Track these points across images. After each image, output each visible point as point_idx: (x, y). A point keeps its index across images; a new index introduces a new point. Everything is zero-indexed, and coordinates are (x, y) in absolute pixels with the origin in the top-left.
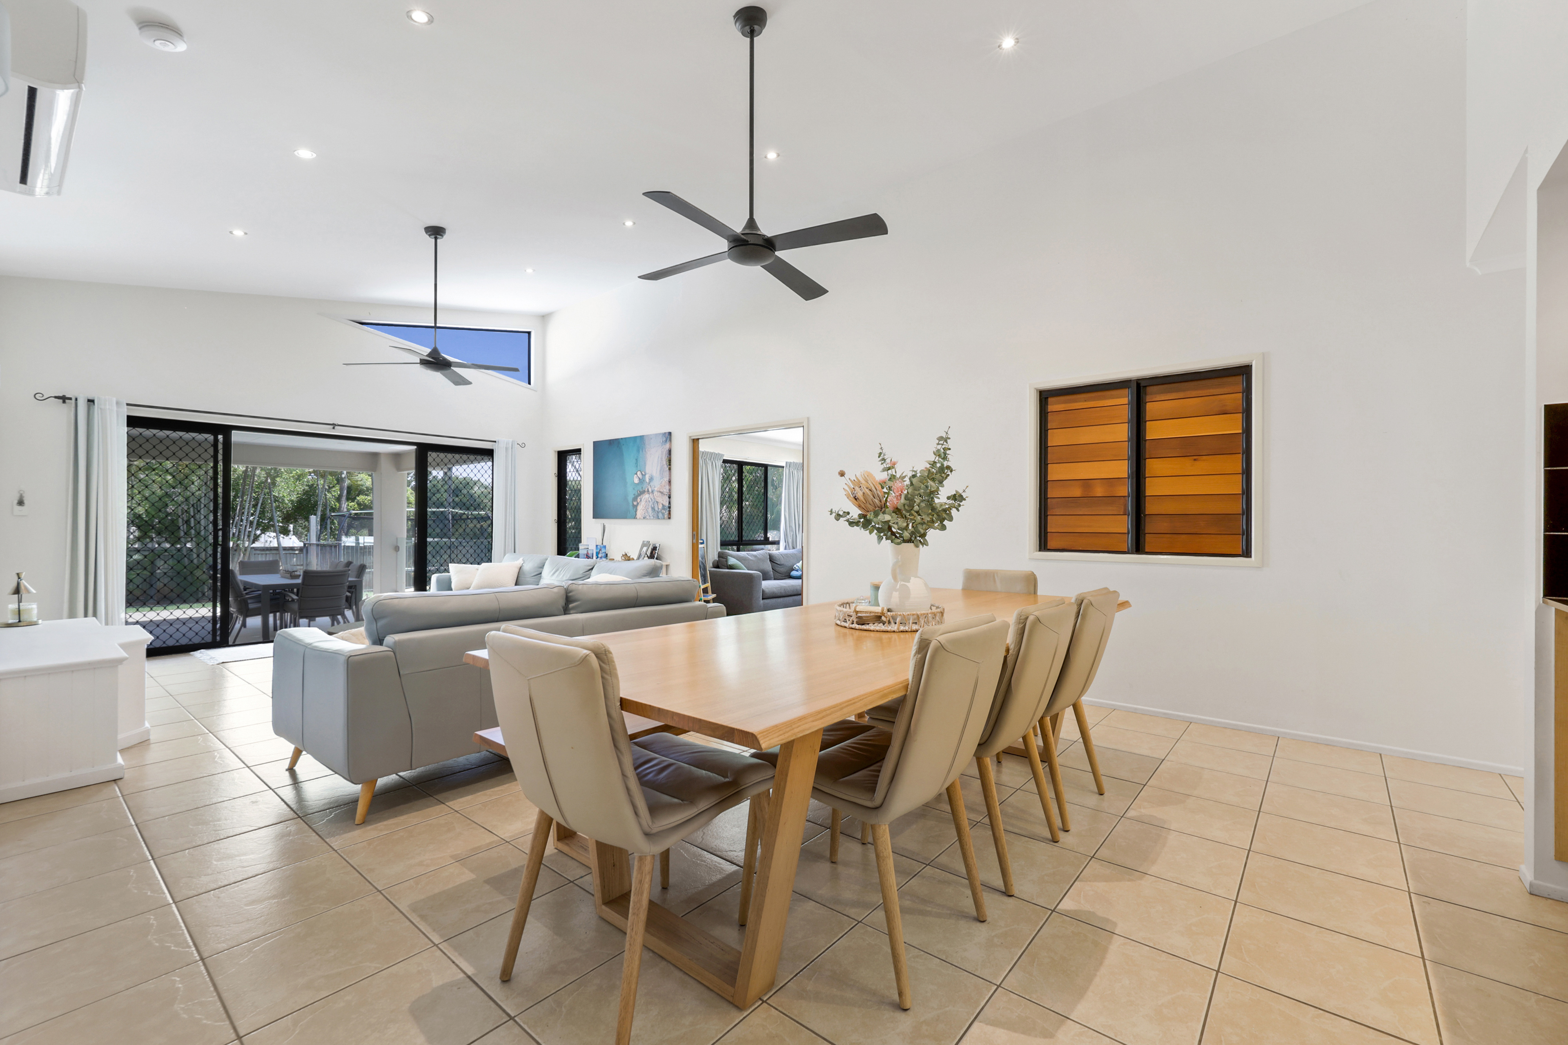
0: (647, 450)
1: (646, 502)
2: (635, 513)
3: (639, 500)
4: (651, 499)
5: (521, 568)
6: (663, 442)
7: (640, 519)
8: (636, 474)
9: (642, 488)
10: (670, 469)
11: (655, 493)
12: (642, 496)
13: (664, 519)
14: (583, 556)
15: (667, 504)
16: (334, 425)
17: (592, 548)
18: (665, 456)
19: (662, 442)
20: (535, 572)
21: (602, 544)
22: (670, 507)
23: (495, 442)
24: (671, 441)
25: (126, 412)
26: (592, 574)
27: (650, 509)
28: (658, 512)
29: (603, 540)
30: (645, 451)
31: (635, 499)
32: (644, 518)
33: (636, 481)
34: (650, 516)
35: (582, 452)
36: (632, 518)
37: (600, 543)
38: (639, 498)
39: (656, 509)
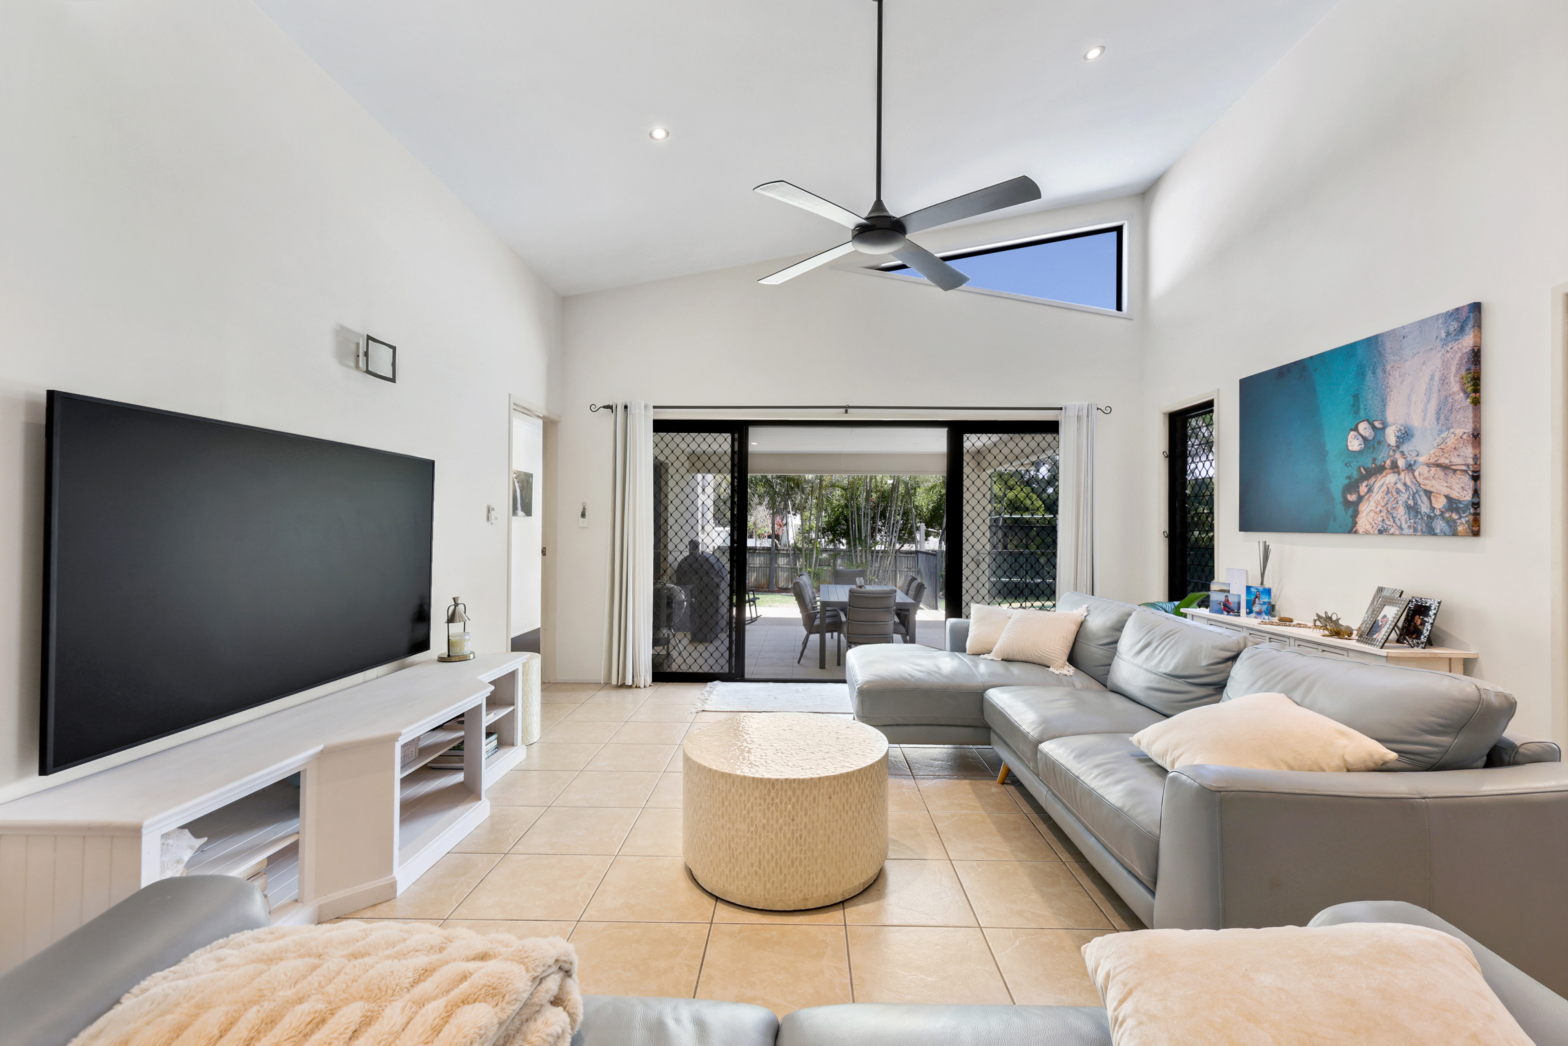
0: (1388, 367)
1: (1388, 492)
2: (1350, 520)
3: (1363, 489)
4: (1405, 484)
5: (1082, 623)
6: (1448, 334)
7: (1367, 533)
8: (1356, 429)
9: (1374, 460)
10: (1476, 402)
11: (1421, 471)
12: (1373, 480)
13: (1455, 534)
14: (1216, 607)
15: (1468, 497)
16: (846, 408)
17: (1238, 592)
18: (1460, 365)
19: (1443, 335)
20: (1107, 637)
21: (1262, 583)
22: (1476, 505)
23: (1061, 409)
24: (1480, 327)
25: (652, 415)
26: (1233, 673)
27: (1401, 512)
28: (1429, 517)
29: (1263, 575)
30: (1384, 371)
31: (1352, 486)
32: (1380, 532)
33: (1355, 444)
34: (1401, 528)
35: (1215, 408)
36: (1344, 532)
37: (1255, 583)
38: (1364, 484)
39: (1424, 508)
